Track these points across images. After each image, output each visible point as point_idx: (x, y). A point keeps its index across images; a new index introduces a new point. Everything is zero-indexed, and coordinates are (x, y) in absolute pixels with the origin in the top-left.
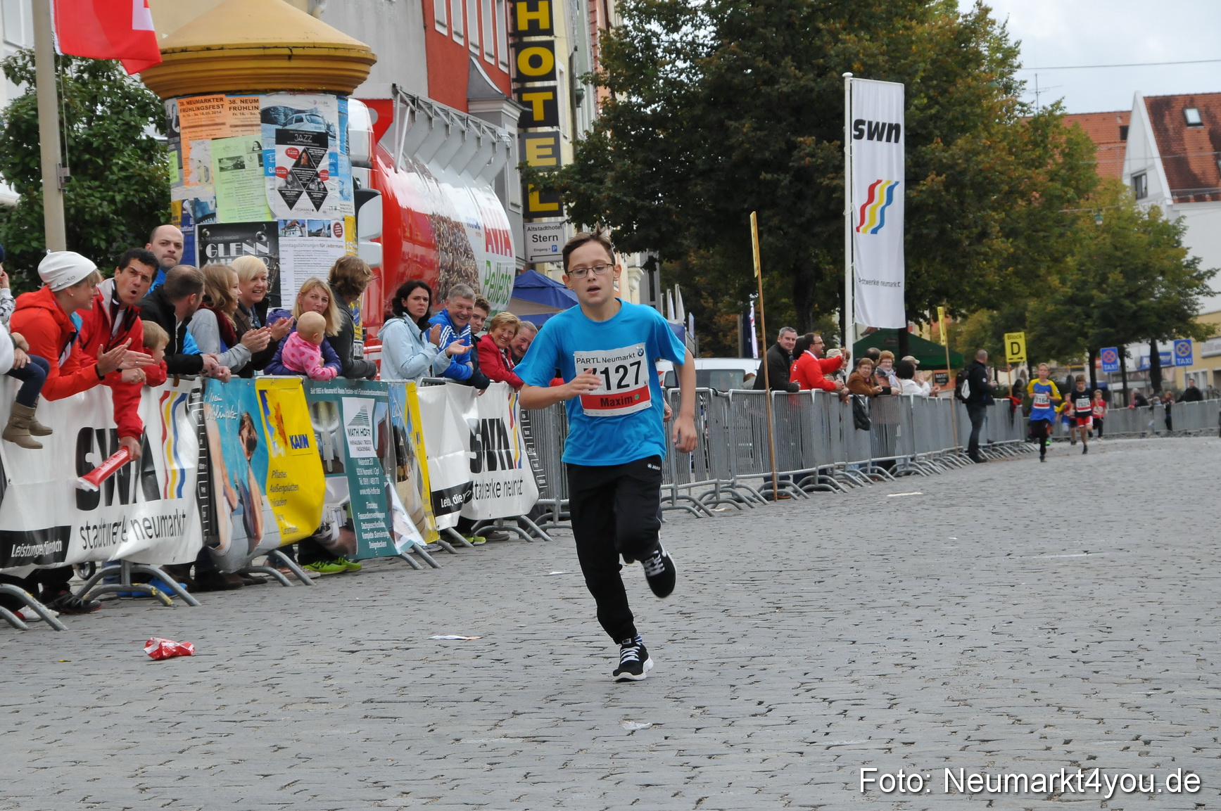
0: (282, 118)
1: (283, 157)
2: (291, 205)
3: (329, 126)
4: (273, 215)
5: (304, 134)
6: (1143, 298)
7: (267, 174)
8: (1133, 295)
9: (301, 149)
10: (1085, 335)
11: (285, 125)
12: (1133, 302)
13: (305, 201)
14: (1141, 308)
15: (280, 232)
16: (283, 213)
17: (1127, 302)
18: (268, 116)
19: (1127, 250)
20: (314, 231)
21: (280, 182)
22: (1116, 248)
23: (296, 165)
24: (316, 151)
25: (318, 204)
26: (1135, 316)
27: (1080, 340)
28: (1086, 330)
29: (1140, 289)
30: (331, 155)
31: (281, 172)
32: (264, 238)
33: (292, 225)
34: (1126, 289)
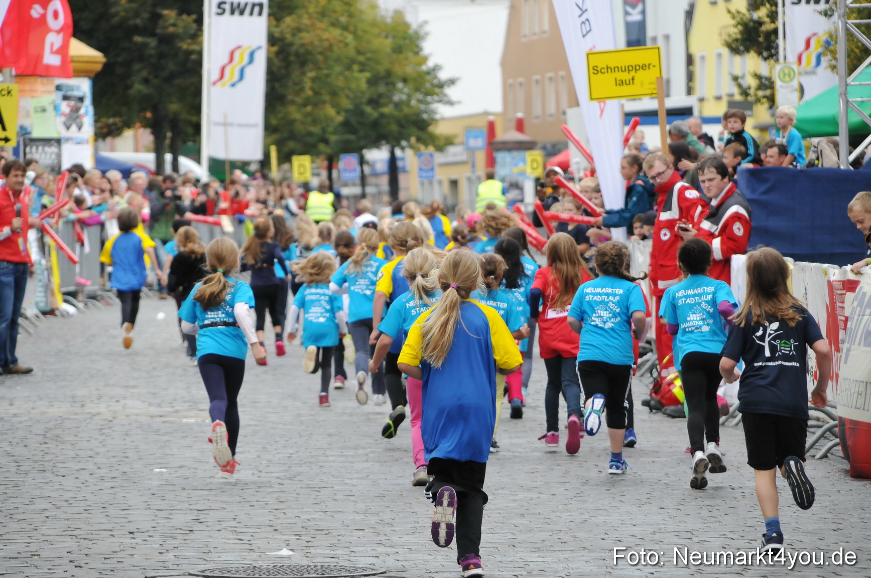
0: (64, 89)
1: (65, 107)
2: (68, 128)
3: (85, 93)
4: (59, 133)
5: (75, 97)
6: (384, 105)
7: (56, 115)
8: (374, 102)
9: (72, 103)
10: (326, 141)
11: (66, 91)
12: (374, 109)
13: (74, 128)
14: (382, 115)
15: (62, 141)
16: (63, 133)
17: (368, 109)
18: (58, 88)
19: (369, 55)
20: (78, 141)
21: (63, 119)
22: (359, 52)
23: (72, 111)
24: (79, 104)
25: (80, 128)
26: (375, 124)
27: (322, 147)
28: (327, 136)
29: (380, 96)
30: (86, 107)
31: (63, 114)
32: (56, 144)
33: (68, 140)
34: (367, 96)
